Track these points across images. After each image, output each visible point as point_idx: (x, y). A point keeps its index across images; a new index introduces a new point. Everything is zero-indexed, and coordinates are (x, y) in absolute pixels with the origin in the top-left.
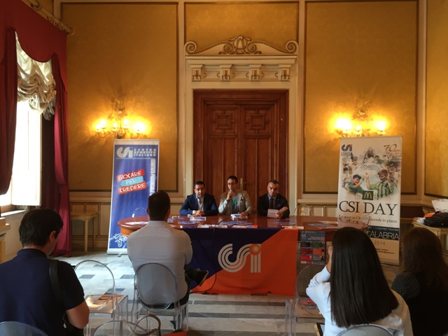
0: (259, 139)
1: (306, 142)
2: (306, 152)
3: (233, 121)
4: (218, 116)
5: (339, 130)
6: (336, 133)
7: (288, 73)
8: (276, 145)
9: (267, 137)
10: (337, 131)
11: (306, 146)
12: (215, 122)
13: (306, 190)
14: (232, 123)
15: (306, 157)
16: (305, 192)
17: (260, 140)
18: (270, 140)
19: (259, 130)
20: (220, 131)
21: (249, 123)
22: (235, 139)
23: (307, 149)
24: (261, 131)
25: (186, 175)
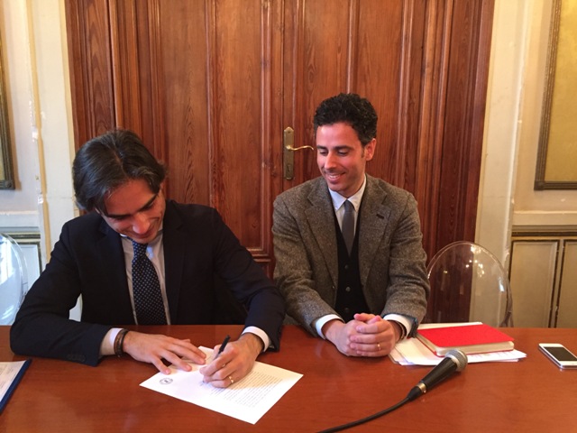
13: (550, 177)
16: (541, 185)
25: (42, 113)
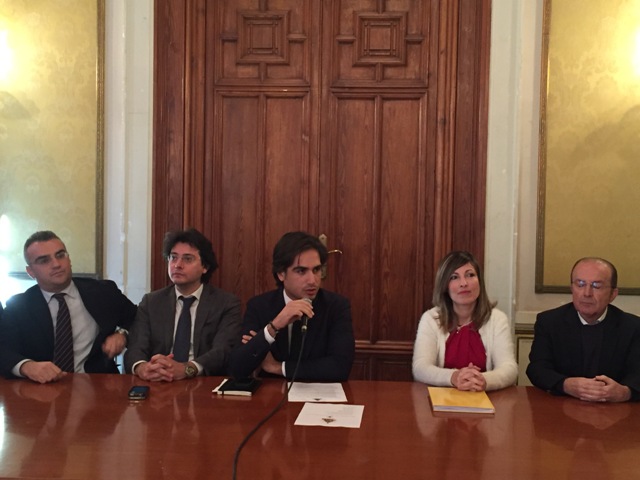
0: (385, 99)
1: (550, 109)
2: (550, 146)
3: (294, 36)
4: (245, 19)
8: (444, 122)
9: (416, 92)
11: (550, 122)
12: (235, 41)
13: (547, 282)
14: (292, 42)
15: (549, 163)
16: (542, 289)
17: (387, 105)
18: (422, 103)
19: (385, 66)
20: (250, 71)
21: (351, 42)
22: (301, 97)
23: (553, 134)
24: (389, 72)
25: (129, 222)
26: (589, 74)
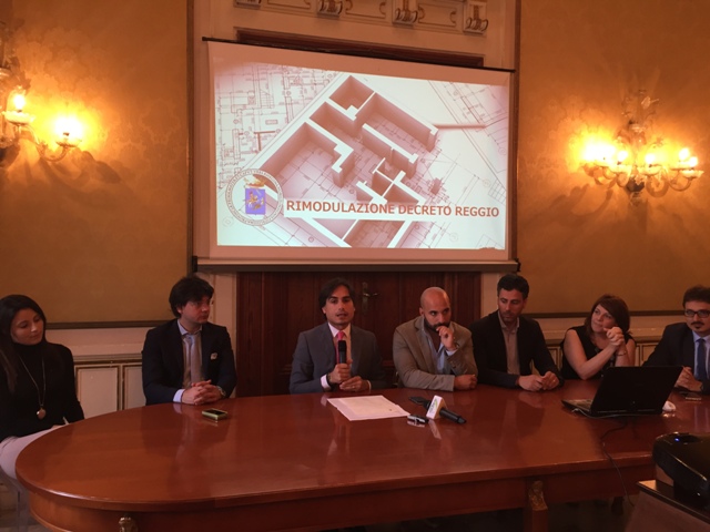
5: (591, 165)
6: (583, 172)
7: (482, 15)
10: (585, 167)
26: (542, 168)
